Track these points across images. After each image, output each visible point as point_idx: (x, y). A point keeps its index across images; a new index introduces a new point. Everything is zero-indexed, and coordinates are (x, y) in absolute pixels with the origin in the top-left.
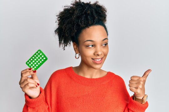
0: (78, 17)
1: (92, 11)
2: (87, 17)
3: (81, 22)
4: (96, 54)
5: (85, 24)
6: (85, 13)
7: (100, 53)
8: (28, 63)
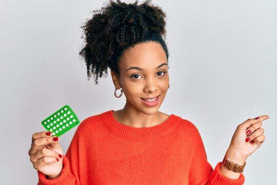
0: (116, 30)
1: (137, 18)
2: (130, 29)
3: (120, 38)
4: (147, 90)
5: (126, 41)
6: (127, 22)
7: (153, 89)
8: (45, 123)
